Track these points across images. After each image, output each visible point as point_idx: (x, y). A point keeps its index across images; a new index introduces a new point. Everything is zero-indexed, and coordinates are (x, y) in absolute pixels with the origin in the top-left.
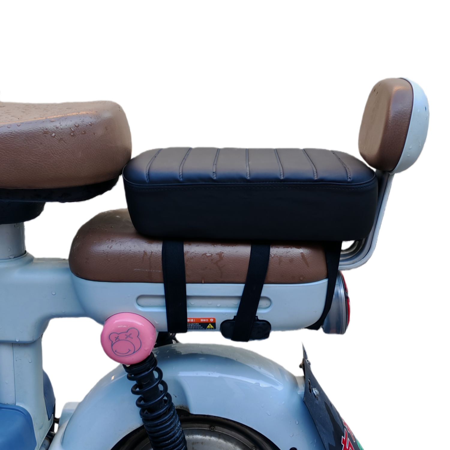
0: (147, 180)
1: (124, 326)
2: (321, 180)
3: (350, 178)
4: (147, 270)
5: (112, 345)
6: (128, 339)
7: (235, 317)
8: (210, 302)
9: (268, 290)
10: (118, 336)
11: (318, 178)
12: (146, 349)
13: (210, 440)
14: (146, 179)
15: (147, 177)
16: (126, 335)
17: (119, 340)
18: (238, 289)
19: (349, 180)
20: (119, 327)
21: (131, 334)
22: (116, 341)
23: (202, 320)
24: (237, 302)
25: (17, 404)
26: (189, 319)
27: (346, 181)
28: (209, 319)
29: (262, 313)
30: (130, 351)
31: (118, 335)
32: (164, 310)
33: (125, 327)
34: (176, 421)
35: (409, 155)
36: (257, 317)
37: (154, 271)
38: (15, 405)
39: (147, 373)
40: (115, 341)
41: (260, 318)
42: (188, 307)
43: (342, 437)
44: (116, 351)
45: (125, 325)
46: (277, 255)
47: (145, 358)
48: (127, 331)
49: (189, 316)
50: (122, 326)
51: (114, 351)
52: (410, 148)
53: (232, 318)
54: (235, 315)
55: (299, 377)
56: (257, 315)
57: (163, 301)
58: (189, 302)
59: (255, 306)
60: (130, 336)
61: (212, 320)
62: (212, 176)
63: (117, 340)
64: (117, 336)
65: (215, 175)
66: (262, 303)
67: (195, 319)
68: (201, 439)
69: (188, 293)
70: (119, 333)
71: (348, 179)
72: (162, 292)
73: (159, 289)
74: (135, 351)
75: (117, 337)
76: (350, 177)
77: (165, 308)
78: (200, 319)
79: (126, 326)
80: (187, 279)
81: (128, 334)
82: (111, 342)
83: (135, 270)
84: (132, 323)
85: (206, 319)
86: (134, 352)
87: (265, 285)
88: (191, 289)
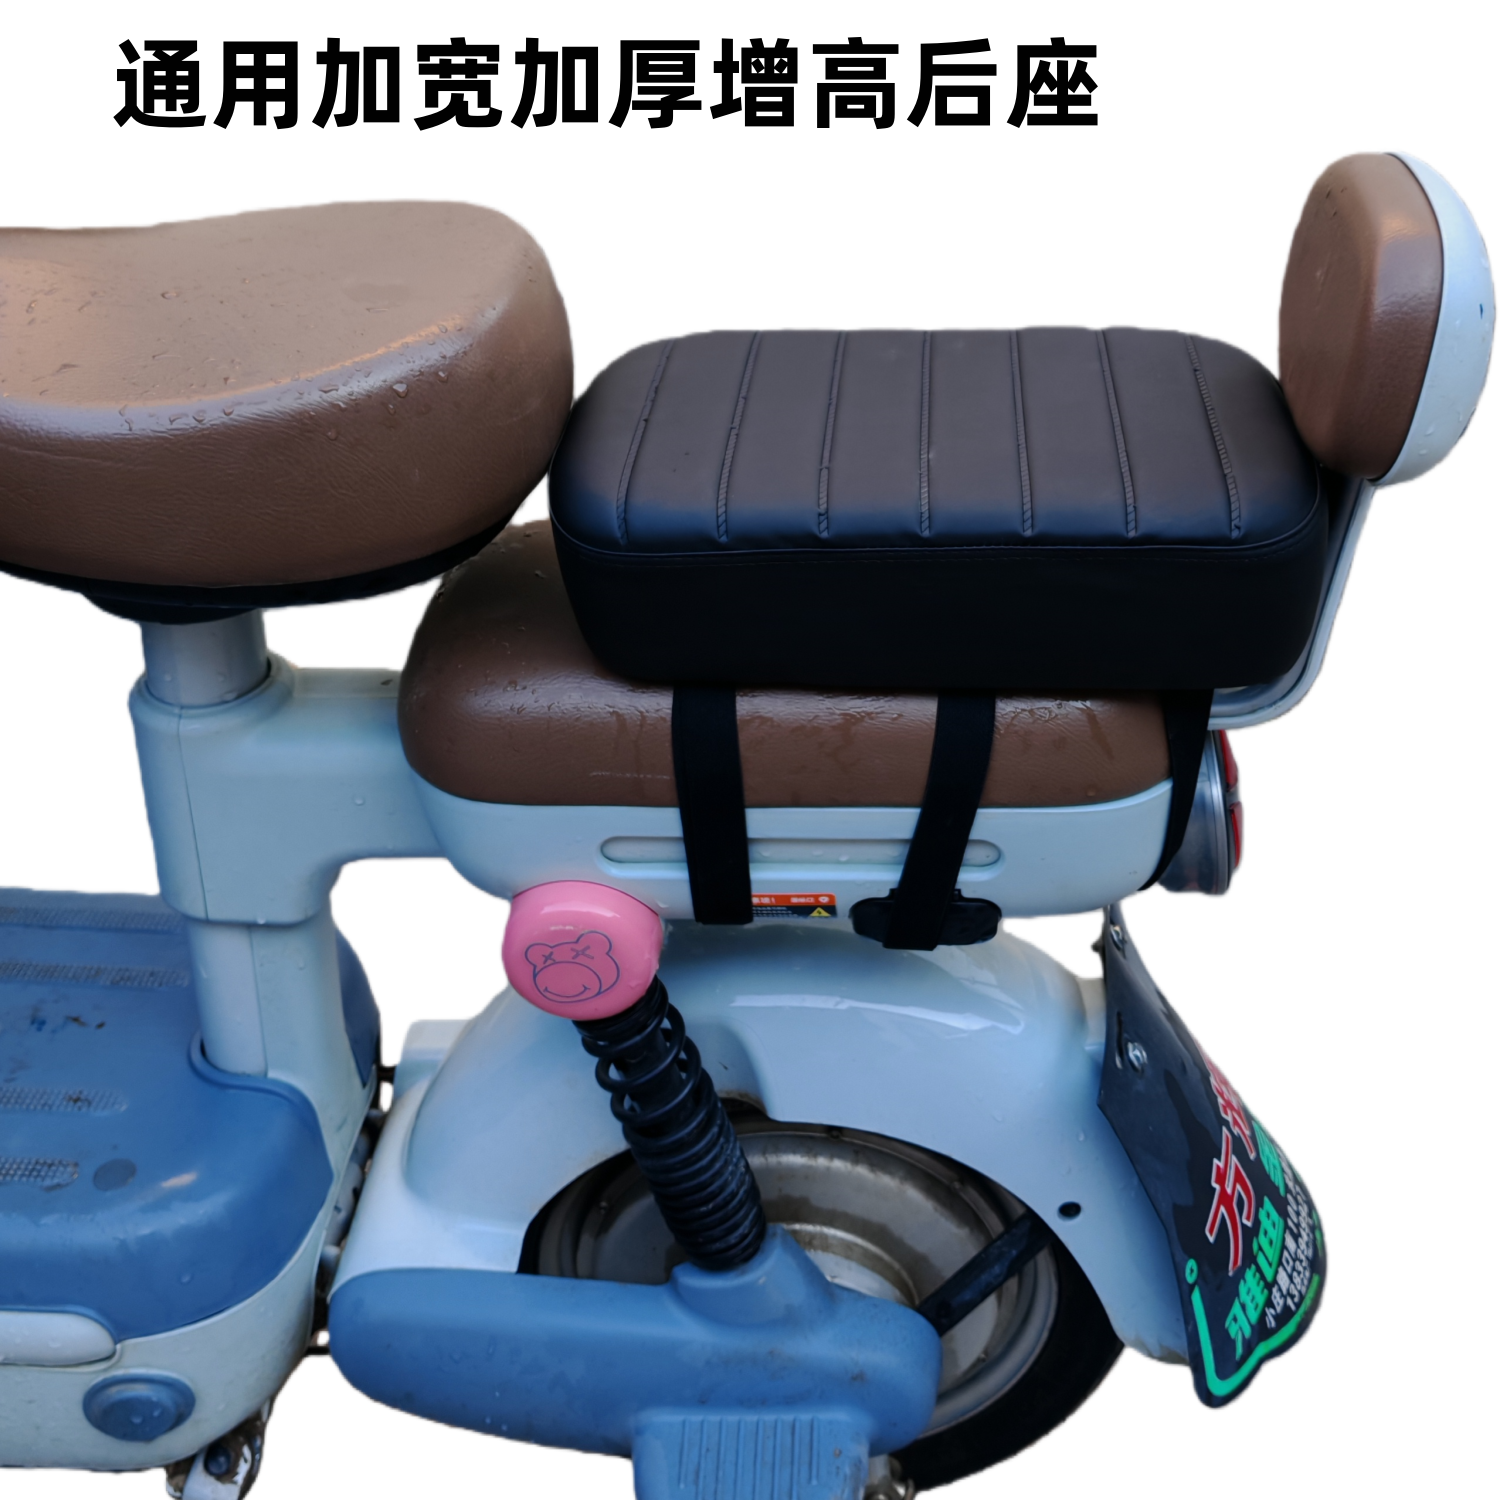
0: (622, 538)
1: (568, 928)
2: (1148, 539)
3: (1238, 528)
4: (628, 775)
5: (535, 976)
6: (581, 959)
7: (892, 891)
8: (817, 851)
9: (989, 822)
10: (551, 953)
11: (1140, 532)
12: (633, 983)
13: (828, 1169)
14: (618, 534)
15: (619, 527)
16: (572, 950)
17: (555, 963)
18: (903, 821)
19: (1235, 534)
20: (553, 928)
21: (588, 948)
22: (547, 964)
23: (795, 900)
24: (900, 853)
25: (272, 1074)
26: (756, 896)
27: (1226, 540)
28: (816, 897)
29: (972, 881)
30: (586, 988)
31: (550, 950)
32: (680, 875)
33: (570, 931)
34: (727, 1150)
35: (1424, 452)
36: (959, 891)
37: (649, 776)
38: (266, 1074)
39: (638, 1038)
40: (543, 966)
41: (967, 893)
42: (754, 862)
43: (1216, 1161)
44: (546, 990)
45: (570, 924)
46: (1017, 728)
47: (631, 1005)
48: (575, 940)
49: (755, 890)
50: (560, 927)
51: (542, 990)
52: (1429, 432)
53: (884, 893)
54: (894, 885)
55: (1091, 982)
56: (958, 886)
57: (679, 851)
58: (755, 851)
59: (955, 862)
60: (587, 952)
61: (824, 900)
62: (815, 530)
63: (549, 962)
64: (548, 951)
65: (824, 525)
66: (971, 854)
67: (776, 897)
68: (803, 1167)
69: (752, 833)
70: (552, 945)
71: (1231, 530)
72: (676, 830)
73: (667, 821)
74: (602, 990)
75: (547, 954)
76: (1238, 524)
77: (685, 866)
78: (788, 897)
79: (572, 928)
80: (748, 795)
81: (579, 947)
82: (532, 967)
83: (595, 774)
84: (588, 914)
85: (806, 896)
86: (599, 993)
87: (981, 812)
88: (760, 821)
